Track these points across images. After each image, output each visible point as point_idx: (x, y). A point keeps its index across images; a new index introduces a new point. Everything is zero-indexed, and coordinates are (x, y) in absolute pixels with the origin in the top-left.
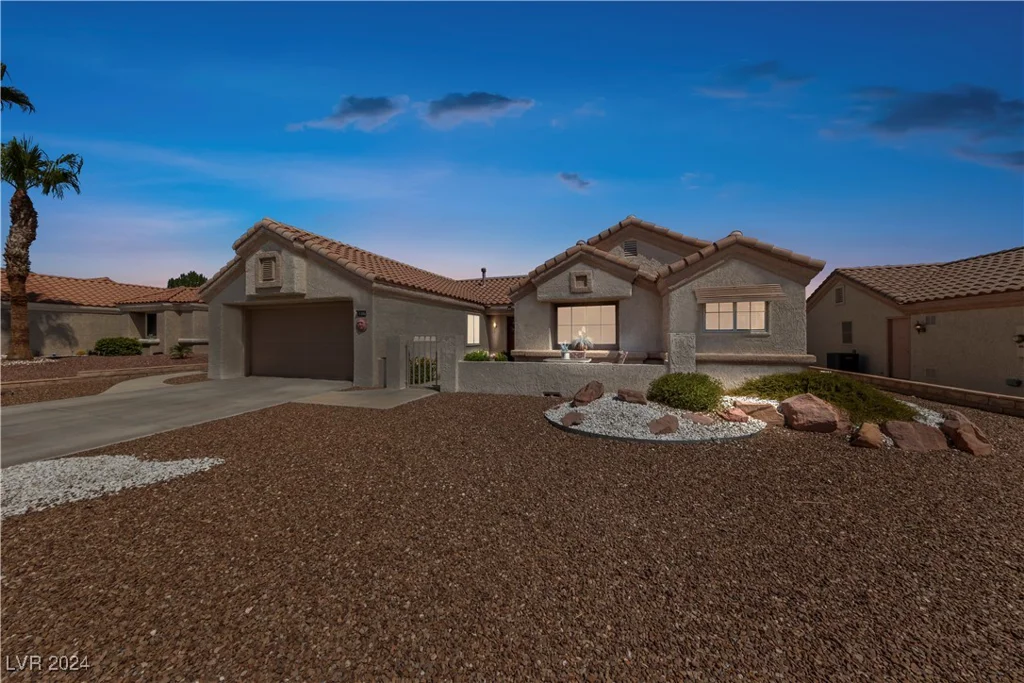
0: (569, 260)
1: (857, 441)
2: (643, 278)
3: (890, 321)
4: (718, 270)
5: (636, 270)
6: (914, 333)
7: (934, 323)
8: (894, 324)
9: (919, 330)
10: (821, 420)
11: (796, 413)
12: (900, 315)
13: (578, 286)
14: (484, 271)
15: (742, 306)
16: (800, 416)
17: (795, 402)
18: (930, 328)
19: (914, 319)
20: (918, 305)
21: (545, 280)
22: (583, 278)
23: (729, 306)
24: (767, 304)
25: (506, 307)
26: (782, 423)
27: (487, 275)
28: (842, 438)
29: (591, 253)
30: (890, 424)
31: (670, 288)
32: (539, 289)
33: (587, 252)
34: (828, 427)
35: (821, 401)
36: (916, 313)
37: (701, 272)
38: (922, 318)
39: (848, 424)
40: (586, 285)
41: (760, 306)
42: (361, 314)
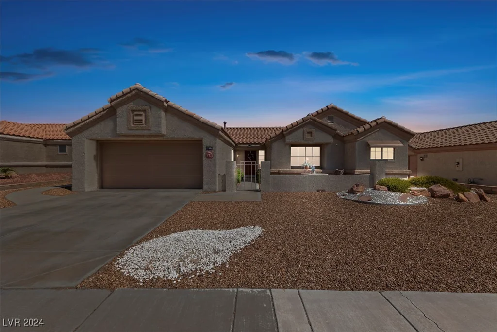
0: (304, 123)
1: (459, 200)
2: (338, 134)
3: (409, 156)
4: (376, 133)
5: (336, 130)
6: (419, 161)
7: (427, 157)
8: (411, 158)
9: (421, 160)
10: (445, 194)
11: (435, 192)
12: (413, 154)
13: (308, 136)
14: (225, 123)
15: (385, 149)
16: (437, 193)
17: (434, 187)
18: (425, 159)
19: (419, 155)
20: (421, 150)
21: (290, 133)
22: (311, 133)
23: (380, 149)
24: (394, 149)
25: (247, 145)
26: (430, 196)
27: (227, 126)
28: (453, 199)
29: (315, 120)
30: (465, 193)
31: (357, 140)
32: (287, 138)
33: (313, 120)
34: (447, 196)
35: (443, 187)
36: (420, 153)
37: (370, 133)
38: (422, 155)
39: (453, 194)
40: (311, 136)
41: (392, 149)
42: (208, 148)
